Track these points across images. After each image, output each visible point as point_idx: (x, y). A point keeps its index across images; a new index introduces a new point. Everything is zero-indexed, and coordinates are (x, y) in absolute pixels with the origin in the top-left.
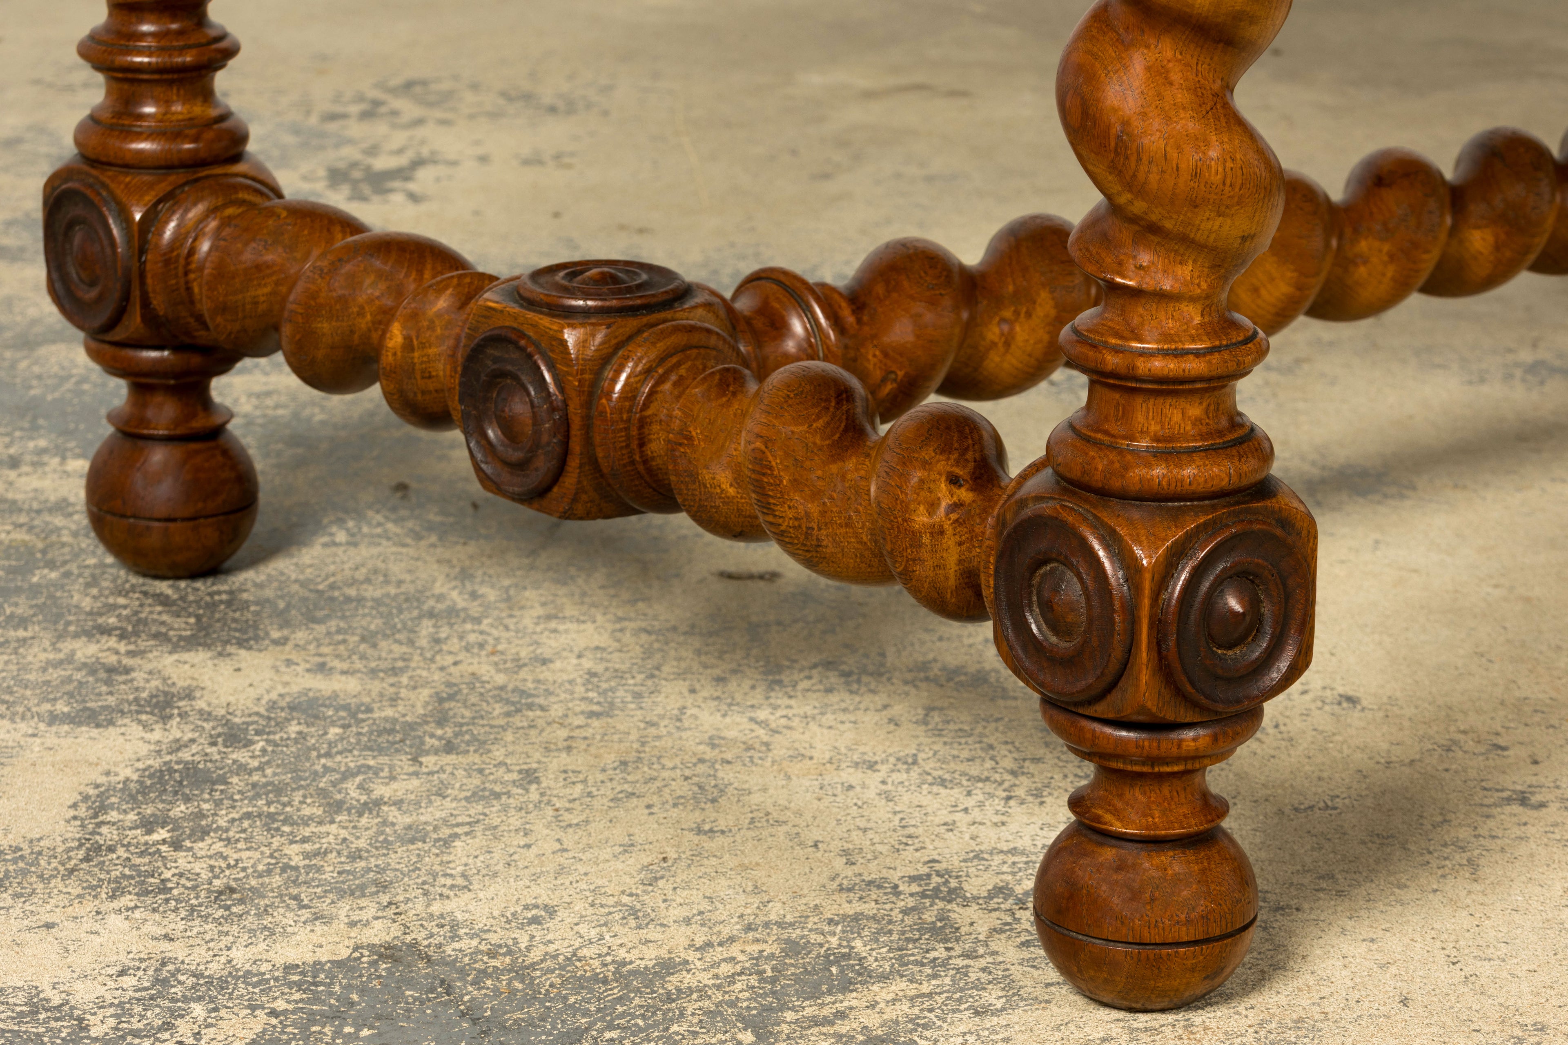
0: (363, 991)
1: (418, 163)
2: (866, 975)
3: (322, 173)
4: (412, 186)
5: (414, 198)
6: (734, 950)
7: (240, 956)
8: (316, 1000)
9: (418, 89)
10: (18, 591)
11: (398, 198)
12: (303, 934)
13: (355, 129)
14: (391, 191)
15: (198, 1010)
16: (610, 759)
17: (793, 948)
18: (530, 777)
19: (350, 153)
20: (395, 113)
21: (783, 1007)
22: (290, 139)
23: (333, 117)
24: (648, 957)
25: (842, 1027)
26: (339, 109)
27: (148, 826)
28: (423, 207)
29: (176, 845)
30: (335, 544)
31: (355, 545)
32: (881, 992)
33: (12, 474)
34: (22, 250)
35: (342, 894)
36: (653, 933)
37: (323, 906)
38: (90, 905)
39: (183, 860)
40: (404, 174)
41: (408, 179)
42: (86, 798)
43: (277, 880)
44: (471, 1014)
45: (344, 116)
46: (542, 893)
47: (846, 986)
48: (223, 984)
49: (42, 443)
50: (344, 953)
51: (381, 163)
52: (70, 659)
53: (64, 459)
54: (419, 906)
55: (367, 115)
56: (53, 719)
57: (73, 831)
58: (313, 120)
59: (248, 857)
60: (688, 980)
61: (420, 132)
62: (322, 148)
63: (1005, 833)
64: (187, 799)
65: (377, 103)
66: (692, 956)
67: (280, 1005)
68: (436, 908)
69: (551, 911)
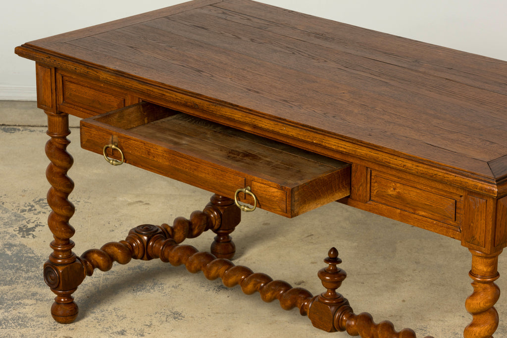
1: (36, 226)
3: (18, 229)
4: (34, 233)
5: (34, 237)
9: (41, 202)
11: (31, 236)
13: (27, 215)
14: (30, 234)
19: (24, 222)
20: (35, 210)
22: (14, 218)
23: (23, 211)
26: (25, 208)
28: (35, 239)
30: (3, 328)
31: (6, 328)
40: (33, 229)
41: (34, 231)
45: (25, 210)
51: (30, 226)
55: (30, 210)
58: (19, 211)
61: (39, 216)
62: (19, 221)
65: (33, 206)
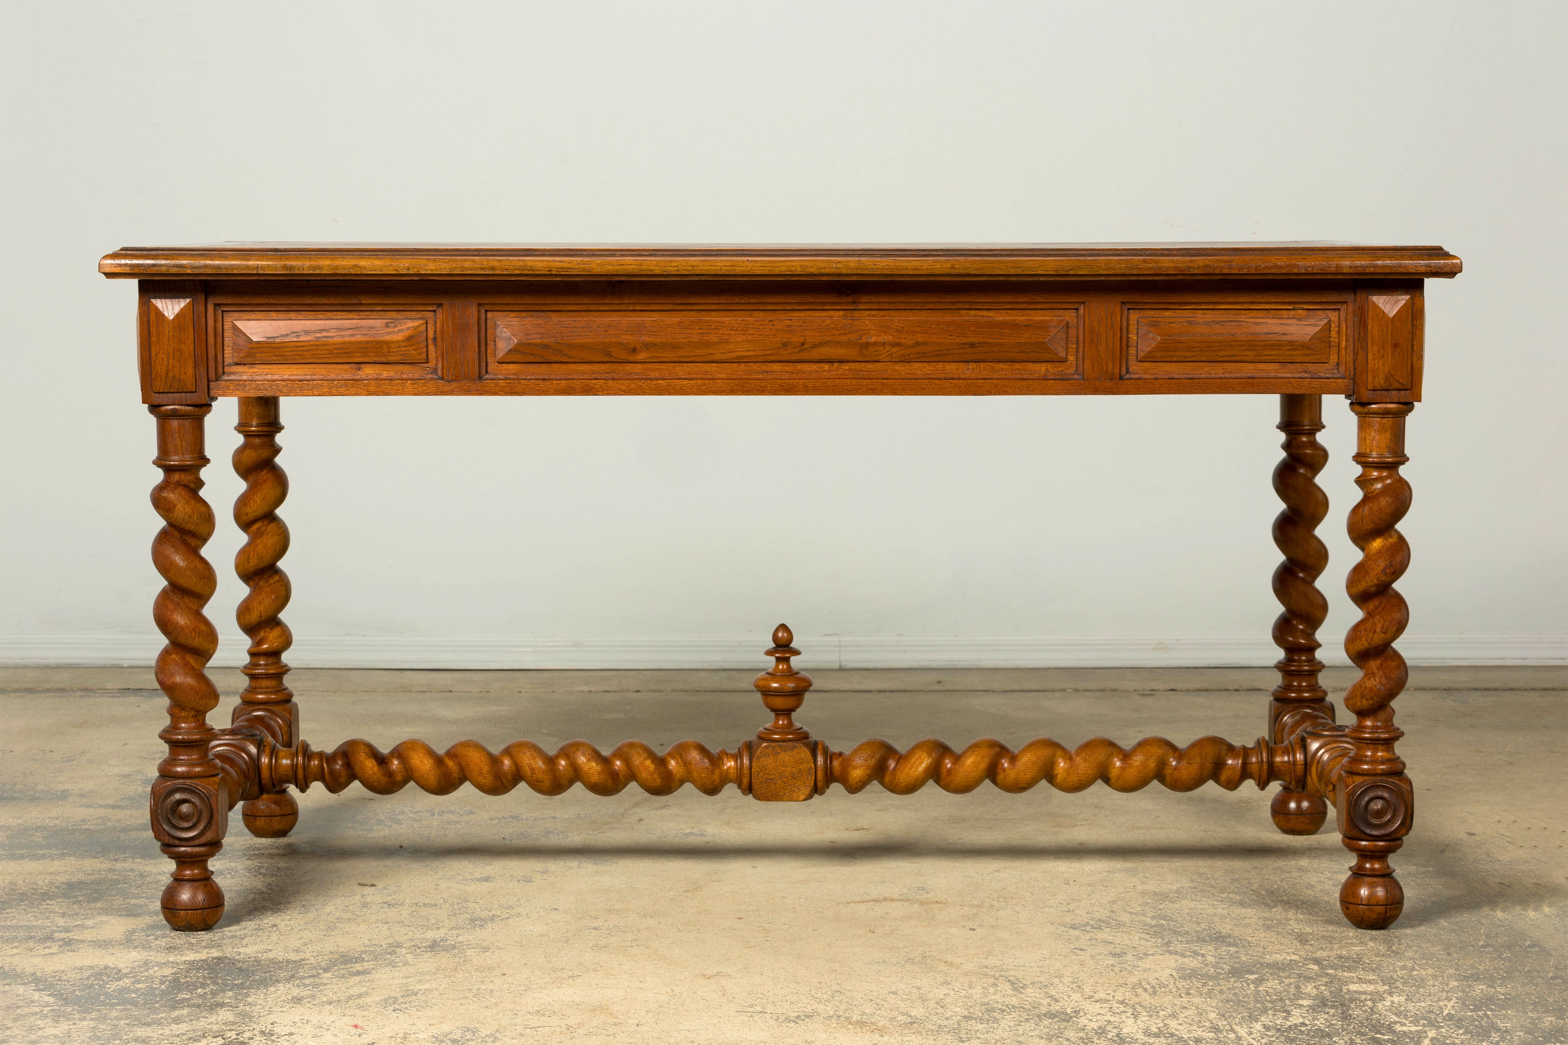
0: (207, 965)
2: (363, 960)
6: (325, 957)
7: (171, 959)
8: (193, 966)
10: (113, 889)
12: (192, 955)
15: (156, 968)
16: (302, 922)
17: (344, 956)
18: (275, 926)
21: (335, 966)
24: (298, 958)
25: (350, 970)
27: (148, 936)
29: (156, 939)
32: (365, 964)
33: (115, 863)
34: (127, 806)
35: (206, 948)
36: (301, 954)
37: (200, 950)
38: (126, 950)
39: (157, 942)
42: (129, 931)
43: (187, 945)
44: (240, 969)
46: (270, 947)
47: (356, 962)
48: (164, 964)
49: (127, 855)
50: (204, 958)
52: (128, 903)
53: (134, 859)
54: (230, 950)
56: (120, 915)
57: (123, 937)
59: (178, 942)
60: (308, 962)
63: (423, 935)
64: (161, 931)
66: (312, 958)
67: (181, 967)
68: (235, 950)
69: (270, 950)
